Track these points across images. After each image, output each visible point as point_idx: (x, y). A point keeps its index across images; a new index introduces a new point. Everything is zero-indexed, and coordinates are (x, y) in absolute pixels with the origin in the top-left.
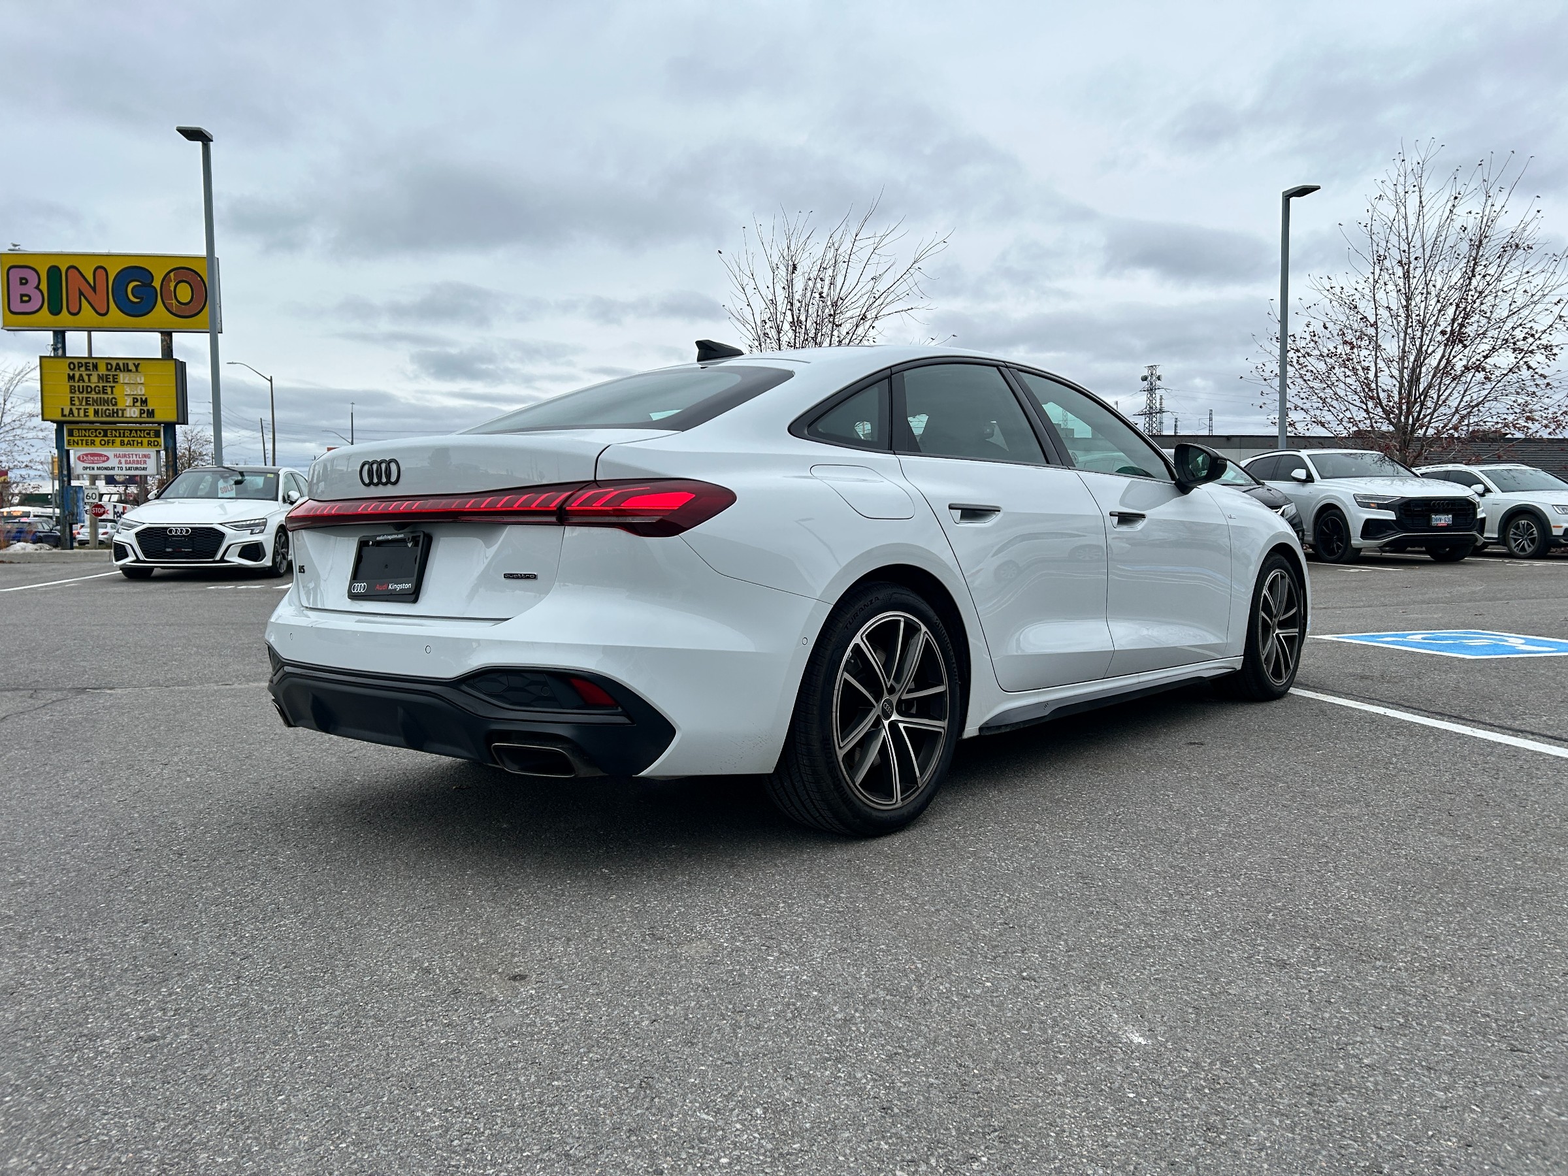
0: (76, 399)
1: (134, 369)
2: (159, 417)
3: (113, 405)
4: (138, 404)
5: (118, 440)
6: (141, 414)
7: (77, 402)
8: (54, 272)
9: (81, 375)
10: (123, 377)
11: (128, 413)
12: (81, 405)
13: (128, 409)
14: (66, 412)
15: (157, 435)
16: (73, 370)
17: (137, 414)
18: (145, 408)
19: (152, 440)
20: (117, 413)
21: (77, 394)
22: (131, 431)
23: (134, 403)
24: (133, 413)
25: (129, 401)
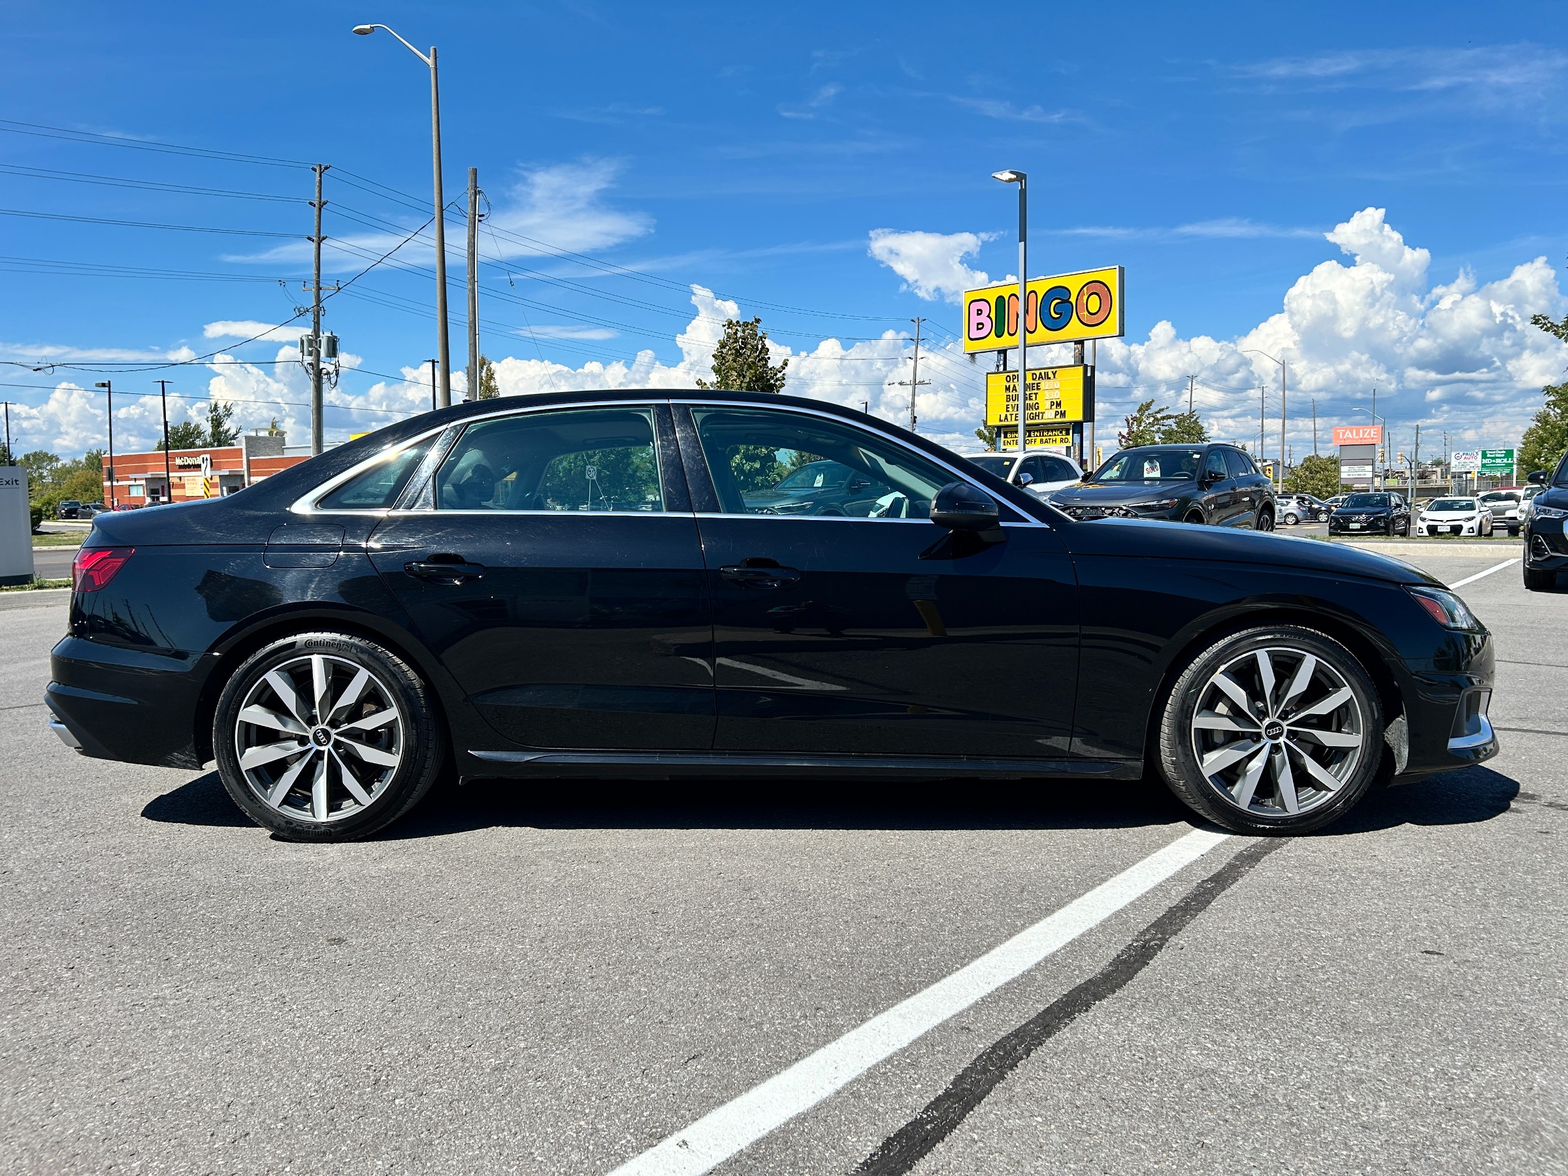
0: (1010, 406)
1: (1052, 377)
2: (1068, 418)
3: (1037, 409)
4: (1054, 407)
5: (1038, 439)
6: (1056, 415)
7: (1010, 409)
8: (1000, 299)
9: (1014, 386)
10: (1044, 384)
12: (1013, 411)
13: (1047, 412)
14: (1003, 418)
15: (1068, 432)
16: (1009, 382)
17: (1053, 416)
18: (1059, 411)
19: (1064, 437)
20: (1039, 416)
21: (1011, 402)
22: (1048, 430)
23: (1051, 406)
24: (1049, 415)
25: (1048, 405)
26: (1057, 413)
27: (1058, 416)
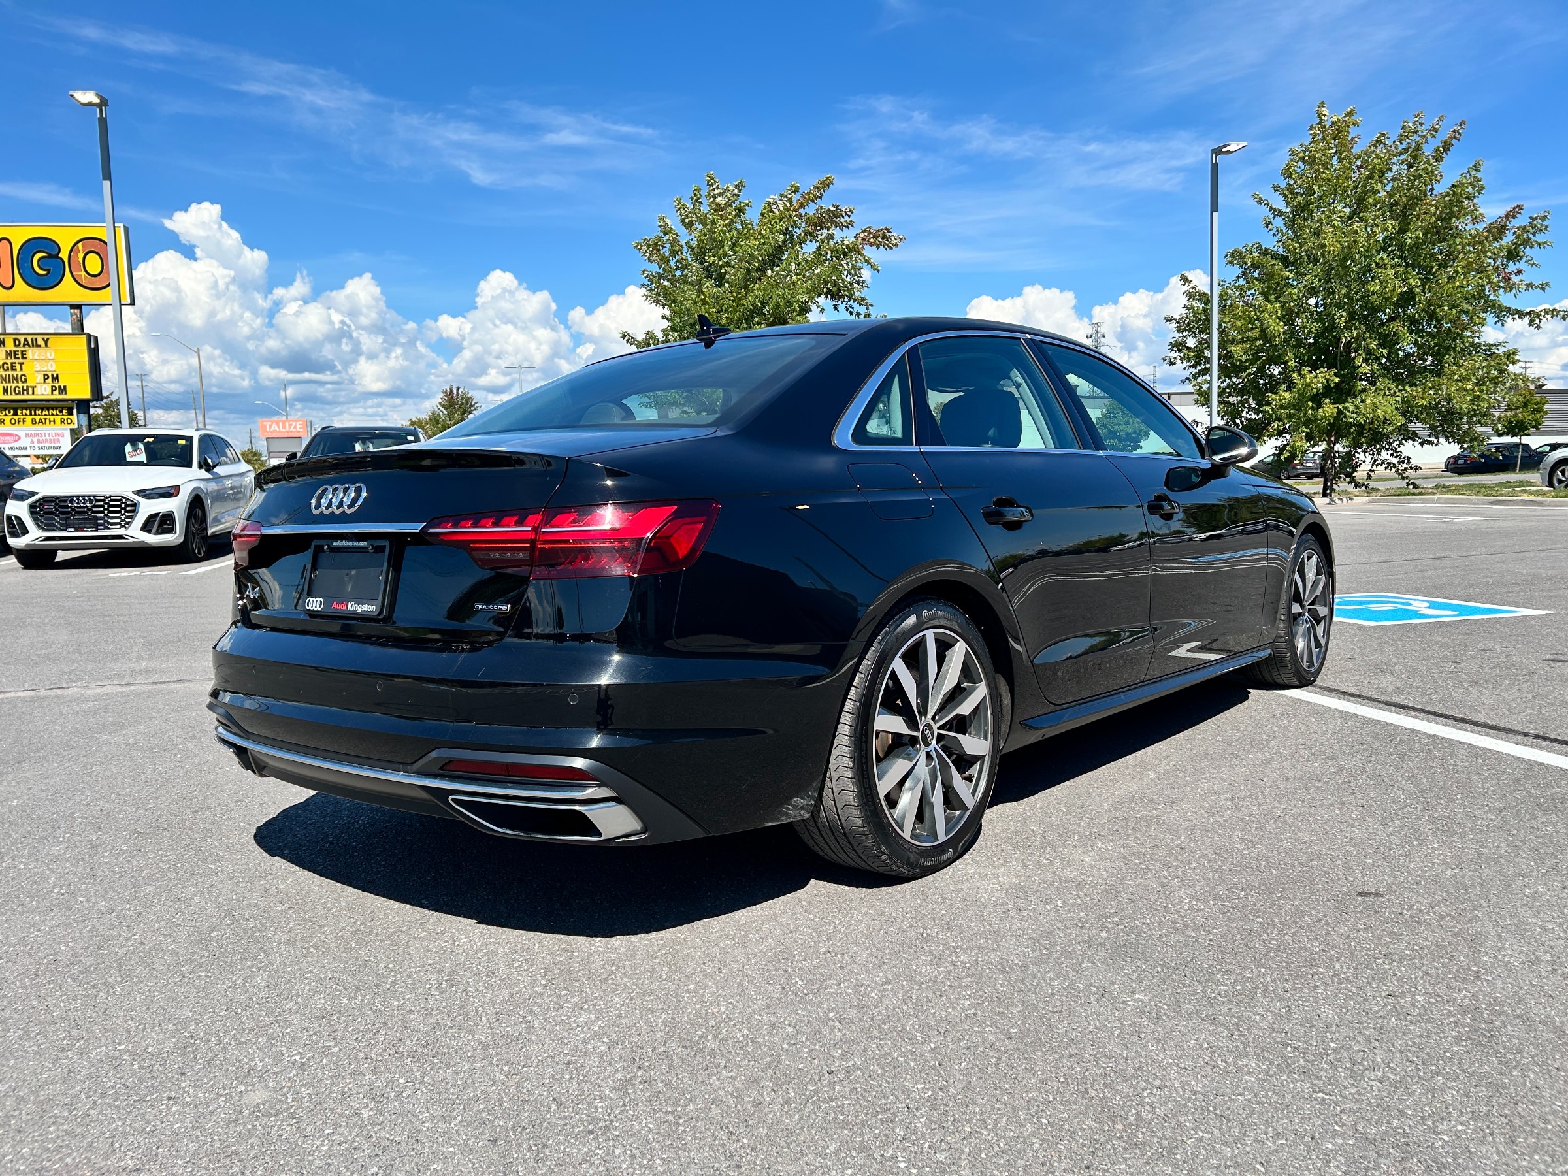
2: (72, 394)
3: (23, 383)
4: (49, 381)
5: (29, 419)
6: (52, 391)
10: (31, 353)
11: (38, 391)
13: (39, 386)
15: (70, 412)
17: (48, 391)
18: (57, 385)
19: (65, 417)
20: (27, 390)
22: (43, 409)
23: (45, 379)
24: (44, 390)
25: (40, 378)
26: (53, 389)
27: (57, 392)
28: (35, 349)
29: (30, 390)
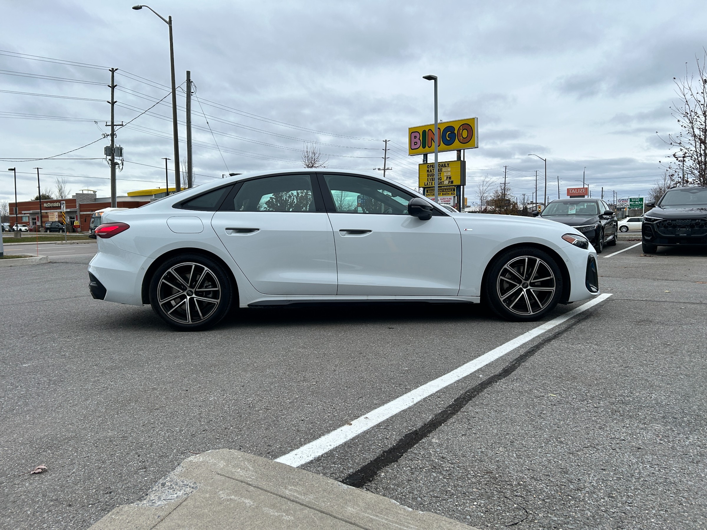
0: (429, 179)
1: (447, 166)
2: (454, 184)
3: (440, 180)
4: (448, 179)
5: (442, 193)
6: (449, 183)
7: (429, 180)
8: (424, 132)
9: (431, 170)
10: (444, 169)
11: (445, 183)
12: (430, 181)
13: (445, 181)
14: (426, 184)
15: (454, 191)
16: (428, 168)
17: (448, 183)
18: (450, 180)
19: (452, 192)
20: (441, 183)
21: (430, 177)
22: (446, 189)
23: (447, 178)
24: (446, 182)
25: (445, 178)
28: (445, 168)
29: (442, 182)
